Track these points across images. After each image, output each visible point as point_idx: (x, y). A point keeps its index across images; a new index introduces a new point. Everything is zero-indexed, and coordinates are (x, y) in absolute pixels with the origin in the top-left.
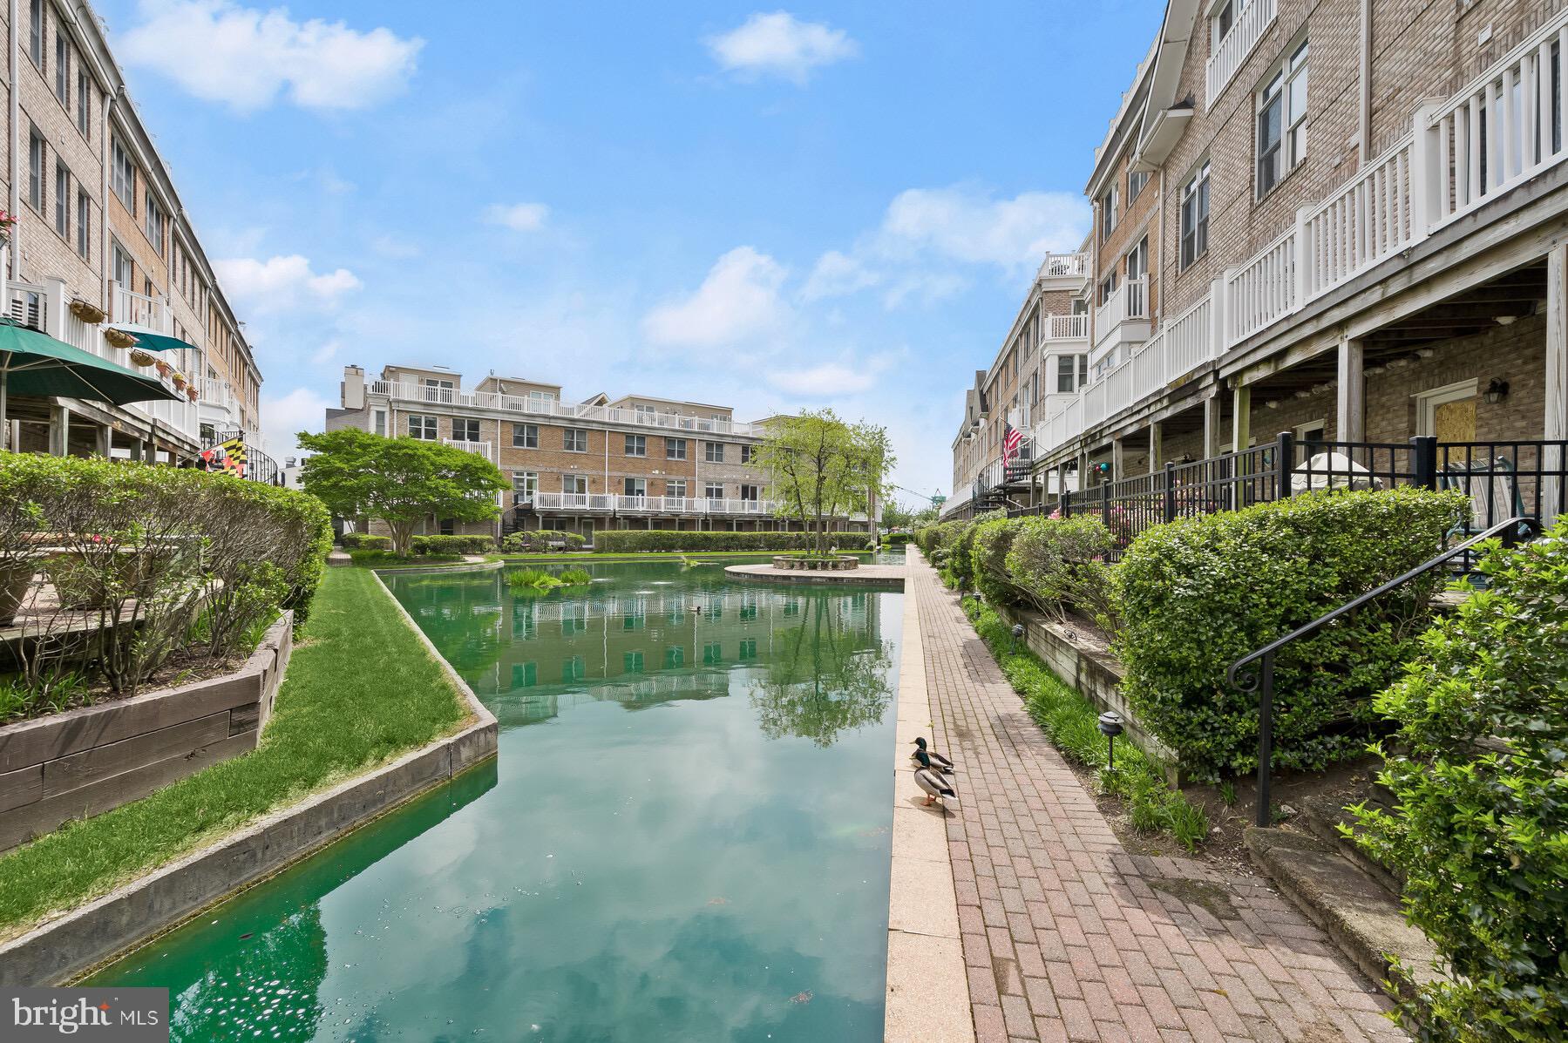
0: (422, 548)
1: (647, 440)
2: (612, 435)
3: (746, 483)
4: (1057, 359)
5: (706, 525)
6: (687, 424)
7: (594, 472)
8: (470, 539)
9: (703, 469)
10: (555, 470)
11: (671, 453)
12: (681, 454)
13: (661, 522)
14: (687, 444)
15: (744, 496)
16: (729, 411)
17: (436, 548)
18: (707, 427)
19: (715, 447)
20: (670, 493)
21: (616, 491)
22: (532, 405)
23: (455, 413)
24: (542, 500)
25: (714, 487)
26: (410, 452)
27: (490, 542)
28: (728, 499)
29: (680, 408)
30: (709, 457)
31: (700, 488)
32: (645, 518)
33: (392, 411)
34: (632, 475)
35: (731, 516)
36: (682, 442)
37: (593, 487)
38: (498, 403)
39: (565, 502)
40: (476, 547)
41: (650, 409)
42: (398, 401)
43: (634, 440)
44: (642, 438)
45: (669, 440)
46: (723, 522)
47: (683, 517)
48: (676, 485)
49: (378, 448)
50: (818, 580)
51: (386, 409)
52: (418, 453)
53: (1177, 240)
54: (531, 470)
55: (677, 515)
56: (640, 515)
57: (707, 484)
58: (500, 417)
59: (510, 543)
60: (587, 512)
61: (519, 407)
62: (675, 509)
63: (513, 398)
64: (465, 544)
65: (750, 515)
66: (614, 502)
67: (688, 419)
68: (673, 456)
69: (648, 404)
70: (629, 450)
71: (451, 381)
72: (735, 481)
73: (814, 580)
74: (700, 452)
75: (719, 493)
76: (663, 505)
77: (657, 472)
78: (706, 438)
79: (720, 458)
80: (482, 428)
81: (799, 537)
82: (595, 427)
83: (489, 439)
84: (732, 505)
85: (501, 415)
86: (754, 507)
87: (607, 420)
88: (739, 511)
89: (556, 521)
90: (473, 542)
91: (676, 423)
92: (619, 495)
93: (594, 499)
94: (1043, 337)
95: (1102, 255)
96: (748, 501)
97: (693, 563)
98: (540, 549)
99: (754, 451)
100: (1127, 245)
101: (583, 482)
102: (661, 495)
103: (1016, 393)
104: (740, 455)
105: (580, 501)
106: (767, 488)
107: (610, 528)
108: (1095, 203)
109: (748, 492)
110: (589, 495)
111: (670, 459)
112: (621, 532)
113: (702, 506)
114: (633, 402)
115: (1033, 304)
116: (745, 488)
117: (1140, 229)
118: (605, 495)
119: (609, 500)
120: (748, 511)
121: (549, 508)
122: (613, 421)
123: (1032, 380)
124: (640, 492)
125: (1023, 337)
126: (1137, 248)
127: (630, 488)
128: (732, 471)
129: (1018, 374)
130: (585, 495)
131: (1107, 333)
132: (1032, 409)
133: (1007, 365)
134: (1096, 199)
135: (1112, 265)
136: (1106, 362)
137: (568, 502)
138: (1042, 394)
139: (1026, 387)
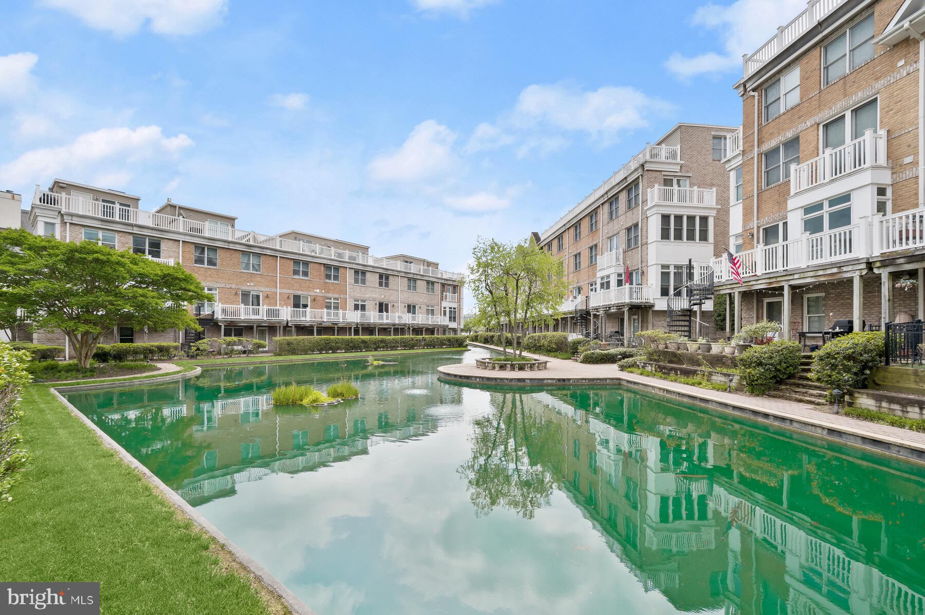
0: (102, 356)
1: (310, 266)
2: (283, 261)
3: (382, 301)
4: (660, 216)
5: (357, 332)
6: (340, 255)
7: (267, 289)
8: (158, 347)
9: (353, 290)
10: (234, 286)
11: (328, 277)
12: (336, 278)
13: (324, 329)
14: (341, 271)
15: (381, 311)
16: (367, 248)
17: (119, 356)
18: (354, 259)
19: (361, 274)
20: (328, 307)
21: (287, 305)
22: (211, 230)
23: (136, 231)
24: (224, 311)
25: (360, 303)
26: (101, 257)
27: (176, 348)
28: (372, 312)
29: (332, 243)
30: (356, 281)
31: (350, 304)
32: (312, 326)
33: (64, 223)
34: (298, 293)
35: (375, 324)
36: (337, 269)
37: (267, 301)
38: (181, 225)
39: (244, 314)
40: (164, 353)
41: (309, 242)
42: (72, 215)
43: (300, 265)
44: (306, 264)
45: (327, 267)
46: (369, 329)
47: (340, 325)
48: (332, 301)
49: (57, 251)
50: (549, 381)
51: (58, 221)
52: (112, 259)
54: (211, 285)
55: (336, 324)
56: (307, 324)
57: (355, 300)
58: (181, 238)
59: (198, 349)
60: (265, 322)
61: (200, 231)
62: (333, 319)
63: (195, 223)
64: (151, 351)
65: (387, 324)
66: (286, 314)
67: (341, 251)
68: (330, 279)
69: (310, 239)
70: (296, 272)
71: (130, 202)
72: (374, 300)
73: (545, 381)
74: (350, 276)
75: (363, 308)
76: (325, 317)
77: (318, 291)
78: (354, 266)
79: (364, 282)
80: (164, 246)
81: (424, 339)
82: (268, 252)
83: (170, 257)
84: (373, 317)
85: (183, 237)
86: (387, 318)
87: (278, 248)
88: (378, 321)
89: (236, 329)
90: (161, 349)
91: (330, 255)
92: (289, 308)
93: (268, 311)
94: (645, 201)
95: (765, 130)
96: (385, 313)
97: (376, 363)
98: (226, 354)
99: (387, 278)
100: (827, 115)
101: (258, 297)
102: (323, 309)
103: (595, 243)
104: (378, 280)
105: (257, 312)
106: (395, 305)
107: (284, 335)
108: (752, 93)
109: (383, 307)
110: (263, 308)
111: (327, 281)
112: (294, 338)
113: (353, 317)
114: (296, 236)
115: (630, 180)
116: (381, 305)
117: (859, 97)
118: (278, 307)
119: (281, 312)
120: (385, 321)
121: (229, 318)
122: (283, 249)
123: (623, 234)
124: (305, 306)
125: (607, 206)
126: (843, 116)
127: (297, 303)
128: (372, 292)
129: (597, 230)
130: (261, 307)
131: (827, 180)
132: (625, 252)
133: (577, 225)
134: (754, 90)
135: (789, 135)
136: (826, 205)
137: (247, 313)
138: (644, 241)
139: (610, 238)
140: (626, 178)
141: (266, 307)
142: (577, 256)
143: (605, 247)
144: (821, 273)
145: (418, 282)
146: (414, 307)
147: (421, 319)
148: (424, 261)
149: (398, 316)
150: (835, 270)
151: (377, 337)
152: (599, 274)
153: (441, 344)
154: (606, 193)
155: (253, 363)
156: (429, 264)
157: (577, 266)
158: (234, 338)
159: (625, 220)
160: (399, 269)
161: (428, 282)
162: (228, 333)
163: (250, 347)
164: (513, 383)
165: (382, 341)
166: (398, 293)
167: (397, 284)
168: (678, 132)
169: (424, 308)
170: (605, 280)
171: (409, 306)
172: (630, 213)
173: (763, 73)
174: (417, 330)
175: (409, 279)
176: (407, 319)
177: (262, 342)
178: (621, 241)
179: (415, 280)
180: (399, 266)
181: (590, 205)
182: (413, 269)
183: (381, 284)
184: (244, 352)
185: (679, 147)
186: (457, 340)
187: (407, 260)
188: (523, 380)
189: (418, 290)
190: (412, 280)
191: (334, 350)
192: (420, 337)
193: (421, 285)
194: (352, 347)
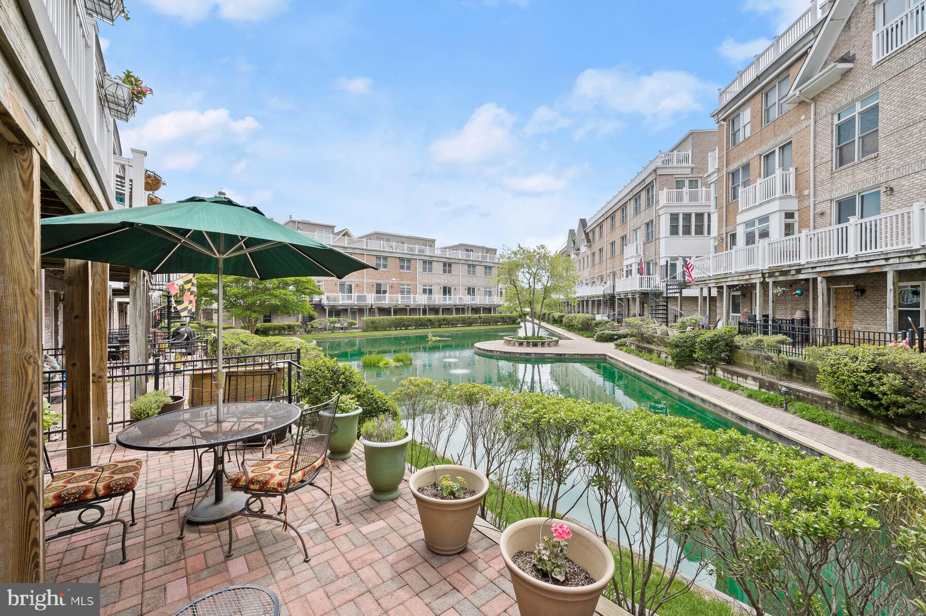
1: (389, 259)
2: (368, 257)
3: (445, 285)
4: (669, 215)
5: (424, 312)
6: (411, 249)
7: (357, 280)
8: (287, 325)
9: (422, 278)
11: (402, 267)
12: (408, 268)
13: (398, 311)
14: (412, 262)
15: (445, 293)
16: (434, 241)
18: (423, 251)
19: (428, 263)
20: (402, 292)
21: (371, 292)
24: (328, 298)
25: (427, 288)
27: (298, 326)
28: (437, 296)
29: (406, 239)
30: (424, 270)
31: (420, 289)
32: (390, 308)
34: (380, 282)
35: (439, 305)
36: (409, 260)
37: (357, 289)
39: (341, 300)
40: (290, 330)
41: (388, 240)
43: (381, 260)
44: (385, 258)
45: (402, 260)
46: (435, 310)
47: (411, 307)
48: (406, 287)
53: (832, 147)
55: (408, 306)
56: (386, 307)
57: (424, 286)
59: (312, 327)
60: (355, 306)
62: (406, 302)
64: (284, 329)
65: (450, 305)
66: (371, 299)
67: (411, 246)
68: (404, 269)
69: (386, 237)
72: (439, 284)
74: (419, 266)
75: (430, 291)
76: (400, 300)
77: (395, 279)
78: (423, 258)
79: (430, 270)
81: (480, 318)
82: (358, 252)
84: (438, 299)
86: (450, 299)
87: (365, 247)
88: (442, 302)
89: (337, 312)
90: (290, 327)
91: (404, 250)
92: (373, 295)
93: (358, 297)
94: (658, 202)
95: (731, 154)
96: (448, 296)
97: (434, 339)
98: (329, 330)
99: (450, 265)
100: (764, 149)
101: (350, 286)
102: (398, 293)
103: (624, 234)
104: (442, 268)
105: (350, 298)
106: (457, 288)
107: (370, 316)
108: (723, 123)
109: (446, 291)
110: (355, 295)
111: (402, 271)
112: (377, 318)
113: (422, 300)
114: (378, 236)
115: (647, 181)
116: (445, 288)
117: (781, 139)
118: (365, 294)
119: (367, 297)
120: (448, 302)
121: (332, 303)
122: (369, 248)
123: (643, 227)
124: (385, 292)
125: (633, 202)
126: (775, 151)
127: (379, 290)
128: (438, 278)
129: (627, 222)
130: (353, 294)
131: (757, 203)
132: (644, 244)
133: (612, 217)
134: (724, 120)
135: (744, 160)
136: (757, 222)
137: (343, 299)
138: (657, 236)
139: (635, 230)
140: (644, 180)
141: (356, 294)
142: (613, 244)
143: (631, 238)
144: (741, 278)
145: (477, 268)
146: (474, 289)
147: (479, 300)
148: (483, 248)
149: (460, 298)
150: (747, 277)
151: (441, 316)
152: (626, 263)
153: (496, 321)
154: (631, 191)
155: (348, 338)
156: (488, 250)
157: (613, 252)
158: (334, 319)
159: (644, 217)
160: (460, 258)
161: (486, 267)
162: (330, 315)
163: (346, 325)
164: (522, 356)
165: (444, 320)
166: (460, 278)
167: (460, 271)
168: (690, 139)
169: (482, 290)
170: (629, 269)
171: (469, 289)
172: (647, 211)
173: (728, 108)
174: (476, 310)
175: (469, 266)
176: (467, 300)
177: (354, 321)
178: (641, 234)
179: (474, 266)
180: (461, 255)
181: (620, 200)
182: (473, 256)
183: (445, 271)
184: (342, 329)
185: (690, 152)
186: (510, 318)
187: (468, 249)
188: (530, 354)
189: (477, 274)
190: (472, 266)
191: (406, 327)
192: (477, 316)
193: (480, 270)
194: (420, 324)
